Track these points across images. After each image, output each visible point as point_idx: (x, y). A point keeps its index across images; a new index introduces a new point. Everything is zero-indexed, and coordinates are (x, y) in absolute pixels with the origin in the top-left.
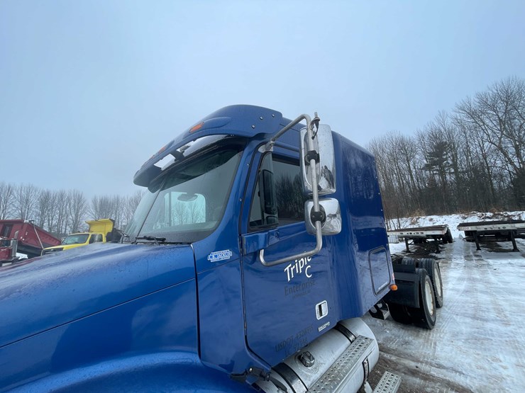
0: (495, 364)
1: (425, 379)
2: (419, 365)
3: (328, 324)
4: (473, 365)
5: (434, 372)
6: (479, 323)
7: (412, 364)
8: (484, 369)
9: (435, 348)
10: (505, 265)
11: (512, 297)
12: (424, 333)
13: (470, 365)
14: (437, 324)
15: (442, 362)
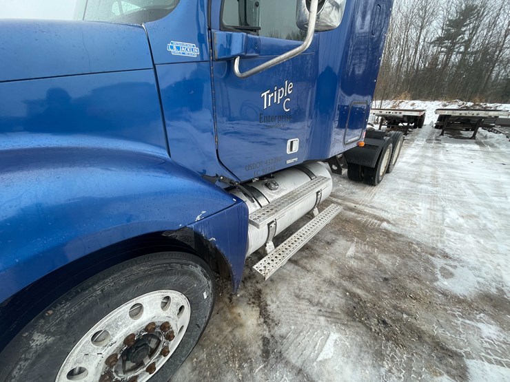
0: (413, 208)
1: (359, 213)
2: (357, 206)
3: (296, 159)
4: (397, 208)
5: (367, 210)
6: (415, 184)
7: (353, 205)
8: (404, 210)
9: (373, 197)
10: (457, 148)
11: (450, 170)
12: (369, 188)
13: (395, 207)
14: (381, 183)
15: (375, 205)
